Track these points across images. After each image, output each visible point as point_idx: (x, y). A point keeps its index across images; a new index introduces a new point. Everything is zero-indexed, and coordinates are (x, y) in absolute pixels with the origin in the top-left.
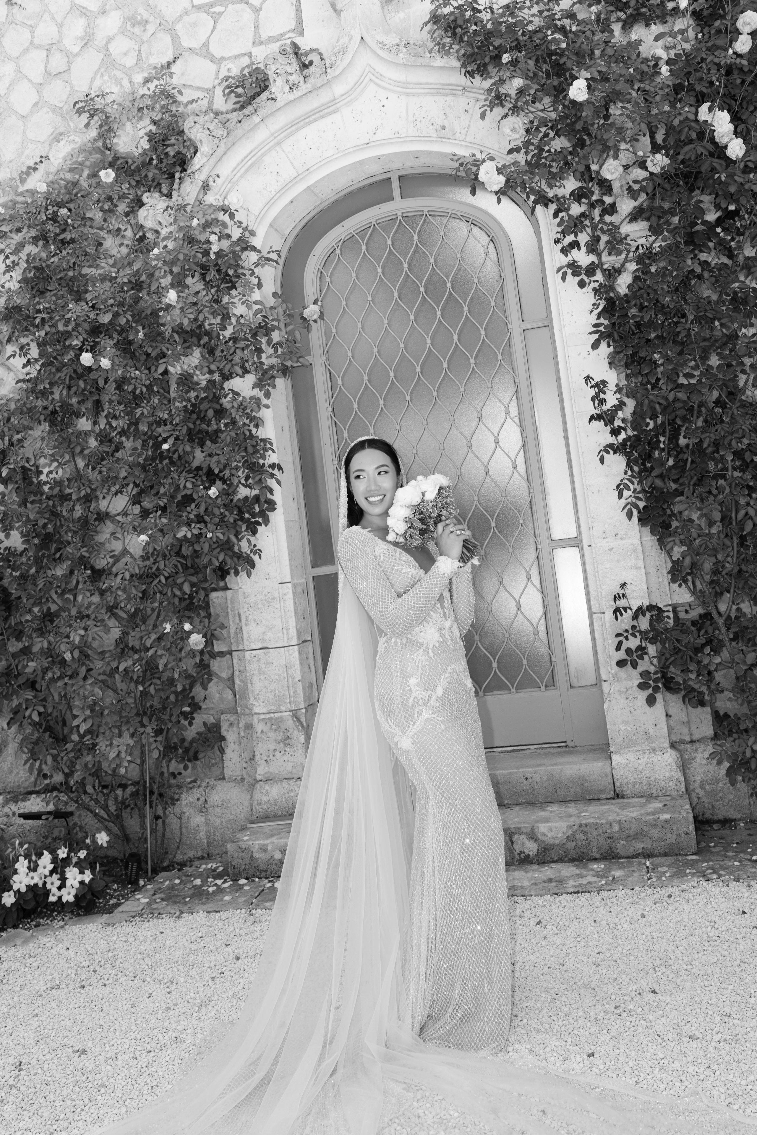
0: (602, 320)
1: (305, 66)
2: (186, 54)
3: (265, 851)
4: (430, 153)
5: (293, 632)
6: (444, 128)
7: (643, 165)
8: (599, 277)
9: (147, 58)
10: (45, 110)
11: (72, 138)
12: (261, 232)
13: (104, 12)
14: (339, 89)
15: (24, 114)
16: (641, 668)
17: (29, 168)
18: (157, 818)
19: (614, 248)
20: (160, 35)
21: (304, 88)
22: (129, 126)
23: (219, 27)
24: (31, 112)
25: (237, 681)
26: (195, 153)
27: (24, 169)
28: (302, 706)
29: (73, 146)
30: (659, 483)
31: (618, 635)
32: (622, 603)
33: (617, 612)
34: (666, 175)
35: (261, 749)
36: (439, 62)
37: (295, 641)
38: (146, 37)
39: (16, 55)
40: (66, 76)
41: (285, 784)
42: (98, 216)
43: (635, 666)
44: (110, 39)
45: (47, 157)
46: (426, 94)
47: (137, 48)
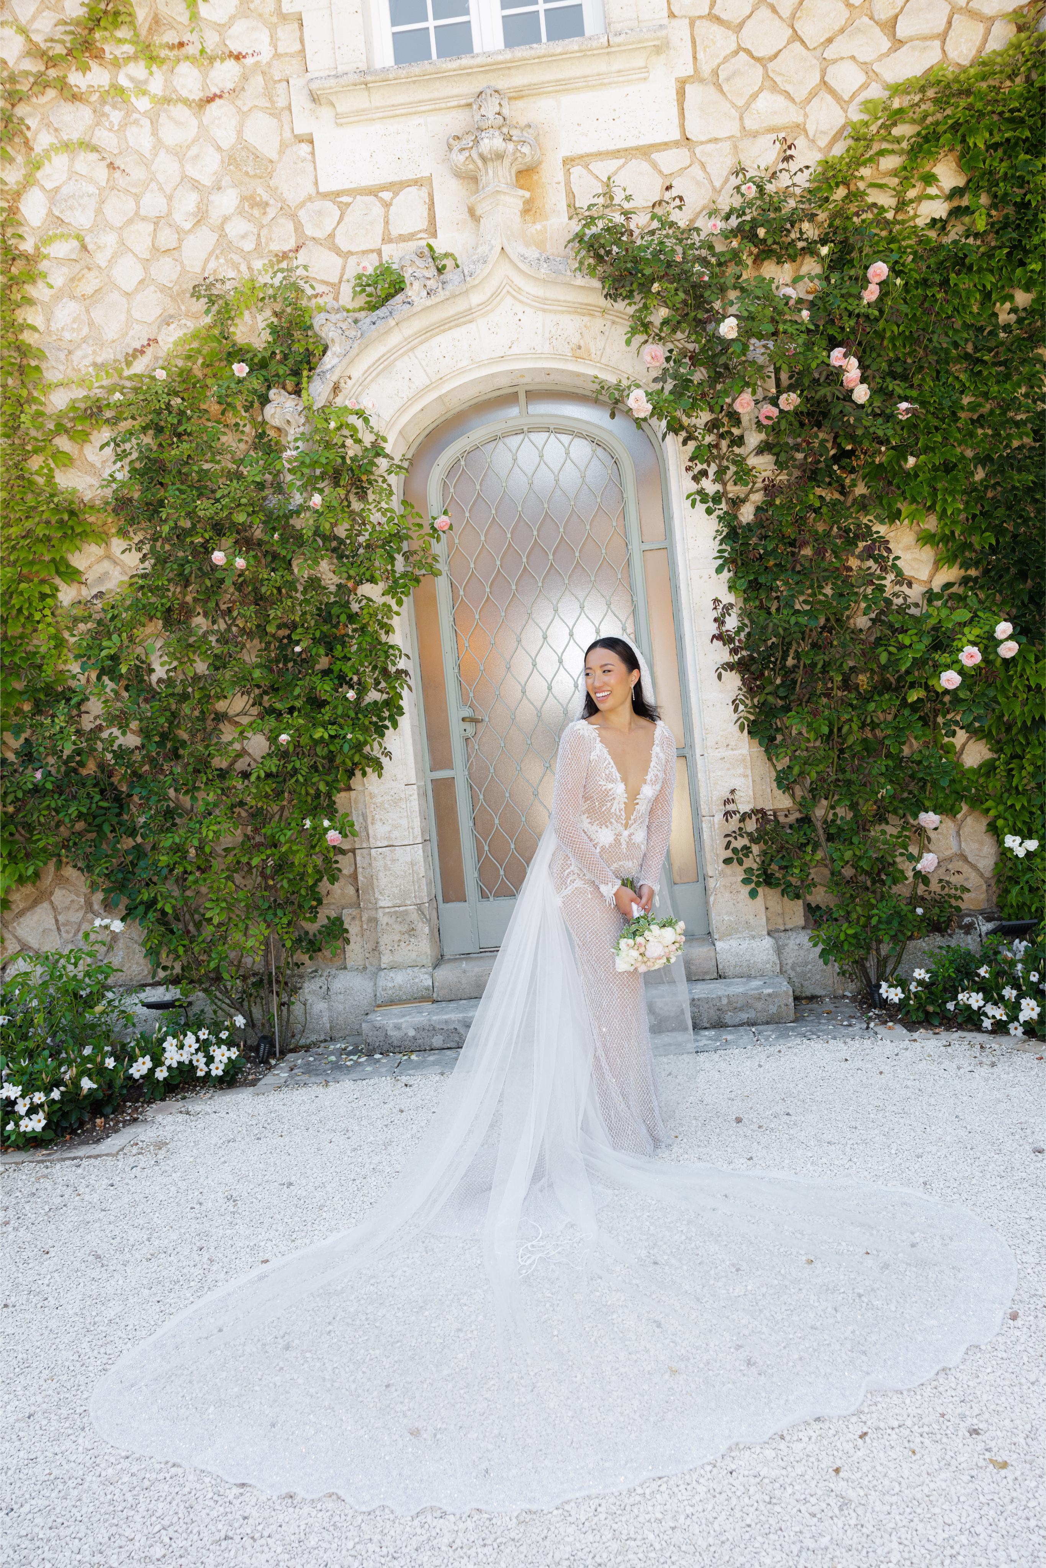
0: (724, 547)
1: (440, 270)
2: (310, 243)
3: (399, 1029)
4: (563, 371)
5: (418, 831)
6: (580, 347)
7: (774, 402)
8: (724, 506)
9: (267, 244)
10: (152, 288)
11: (183, 322)
12: (392, 437)
13: (219, 188)
14: (476, 299)
15: (129, 290)
16: (745, 866)
17: (135, 350)
18: (283, 1004)
19: (741, 479)
20: (282, 220)
21: (442, 295)
22: (247, 314)
23: (346, 218)
24: (136, 290)
25: (360, 878)
26: (324, 352)
27: (131, 352)
28: (426, 900)
29: (185, 331)
30: (771, 699)
31: (727, 836)
32: (731, 807)
33: (728, 815)
34: (797, 413)
35: (385, 940)
36: (580, 281)
37: (419, 840)
38: (266, 220)
39: (119, 225)
40: (176, 254)
41: (409, 970)
42: (215, 408)
43: (740, 862)
44: (226, 219)
45: (156, 341)
46: (563, 312)
47: (255, 231)
